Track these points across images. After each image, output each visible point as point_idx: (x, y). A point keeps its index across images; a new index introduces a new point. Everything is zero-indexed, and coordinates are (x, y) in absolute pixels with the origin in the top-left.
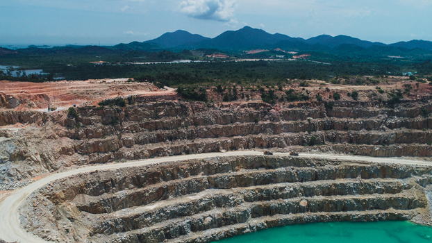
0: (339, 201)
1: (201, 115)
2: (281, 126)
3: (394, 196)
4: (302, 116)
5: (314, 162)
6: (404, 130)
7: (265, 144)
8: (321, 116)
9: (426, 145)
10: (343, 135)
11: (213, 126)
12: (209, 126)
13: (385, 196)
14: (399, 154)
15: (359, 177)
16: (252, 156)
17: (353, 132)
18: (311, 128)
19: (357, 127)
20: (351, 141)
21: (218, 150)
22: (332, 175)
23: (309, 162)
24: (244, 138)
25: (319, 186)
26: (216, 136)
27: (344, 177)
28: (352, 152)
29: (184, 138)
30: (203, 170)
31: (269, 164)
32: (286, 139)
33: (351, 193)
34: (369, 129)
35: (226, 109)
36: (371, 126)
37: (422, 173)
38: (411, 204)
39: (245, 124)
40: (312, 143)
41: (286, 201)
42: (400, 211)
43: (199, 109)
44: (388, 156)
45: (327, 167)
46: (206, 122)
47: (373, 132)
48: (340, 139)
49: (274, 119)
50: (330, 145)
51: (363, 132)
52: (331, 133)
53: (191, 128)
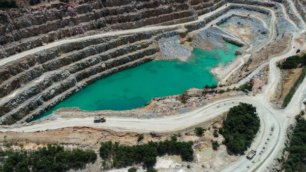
0: (121, 59)
1: (19, 21)
2: (78, 19)
3: (146, 49)
4: (89, 9)
5: (104, 39)
6: (145, 10)
7: (71, 33)
8: (100, 7)
9: (156, 17)
10: (115, 18)
11: (32, 27)
12: (29, 28)
13: (142, 50)
14: (145, 24)
15: (129, 43)
16: (67, 44)
17: (120, 15)
18: (96, 17)
19: (122, 12)
20: (120, 22)
21: (41, 45)
22: (115, 45)
23: (101, 40)
24: (57, 32)
25: (110, 54)
26: (36, 35)
27: (121, 45)
28: (122, 28)
29: (12, 41)
30: (37, 61)
31: (78, 46)
32: (83, 27)
33: (126, 53)
34: (128, 12)
35: (36, 12)
36: (129, 10)
37: (156, 33)
38: (153, 51)
39: (54, 21)
40: (99, 27)
41: (94, 66)
42: (149, 57)
43: (16, 15)
44: (140, 27)
45: (111, 41)
46: (25, 25)
47: (131, 14)
48: (114, 21)
49: (72, 14)
50: (109, 26)
51: (125, 15)
52: (108, 18)
53: (15, 32)
